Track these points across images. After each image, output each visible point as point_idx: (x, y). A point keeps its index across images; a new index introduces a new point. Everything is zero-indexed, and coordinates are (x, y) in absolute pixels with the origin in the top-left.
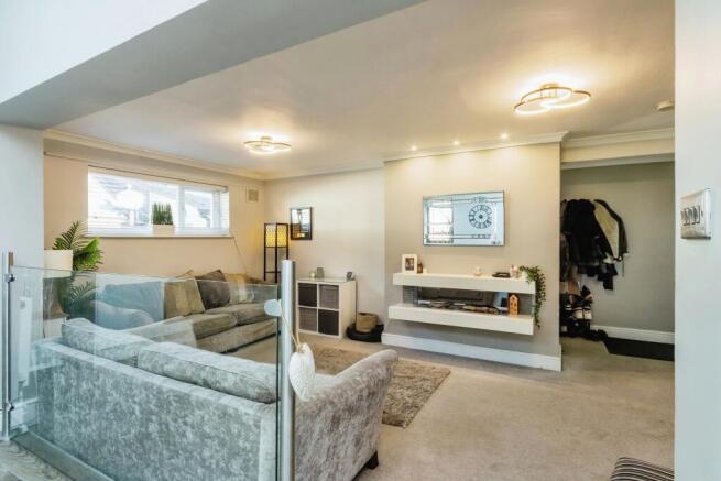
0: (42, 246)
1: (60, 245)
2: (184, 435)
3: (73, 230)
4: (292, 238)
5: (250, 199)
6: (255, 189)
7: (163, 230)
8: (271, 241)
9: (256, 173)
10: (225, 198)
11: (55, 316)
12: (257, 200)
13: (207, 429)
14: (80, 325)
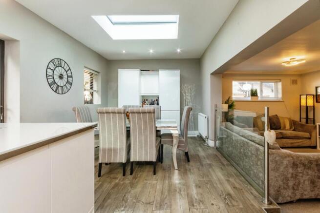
0: (221, 103)
1: (226, 103)
2: (248, 153)
3: (229, 99)
4: (317, 102)
5: (293, 83)
6: (296, 79)
7: (254, 98)
8: (303, 103)
9: (297, 71)
10: (280, 85)
11: (224, 122)
12: (297, 84)
13: (253, 152)
14: (229, 124)
